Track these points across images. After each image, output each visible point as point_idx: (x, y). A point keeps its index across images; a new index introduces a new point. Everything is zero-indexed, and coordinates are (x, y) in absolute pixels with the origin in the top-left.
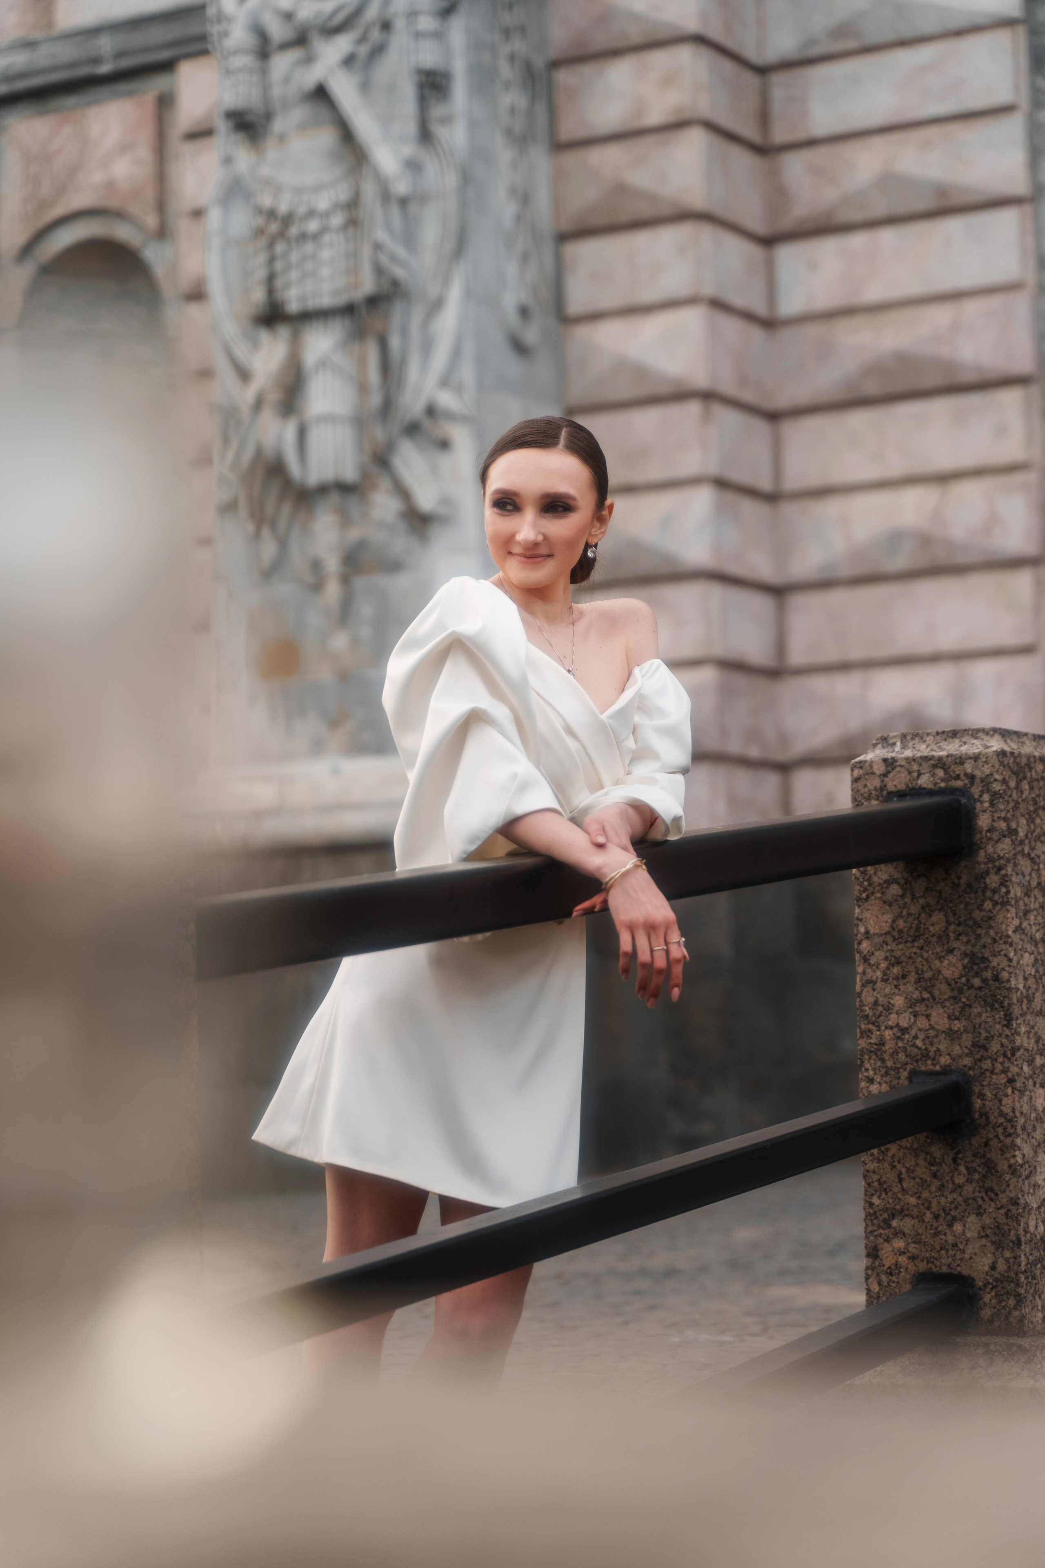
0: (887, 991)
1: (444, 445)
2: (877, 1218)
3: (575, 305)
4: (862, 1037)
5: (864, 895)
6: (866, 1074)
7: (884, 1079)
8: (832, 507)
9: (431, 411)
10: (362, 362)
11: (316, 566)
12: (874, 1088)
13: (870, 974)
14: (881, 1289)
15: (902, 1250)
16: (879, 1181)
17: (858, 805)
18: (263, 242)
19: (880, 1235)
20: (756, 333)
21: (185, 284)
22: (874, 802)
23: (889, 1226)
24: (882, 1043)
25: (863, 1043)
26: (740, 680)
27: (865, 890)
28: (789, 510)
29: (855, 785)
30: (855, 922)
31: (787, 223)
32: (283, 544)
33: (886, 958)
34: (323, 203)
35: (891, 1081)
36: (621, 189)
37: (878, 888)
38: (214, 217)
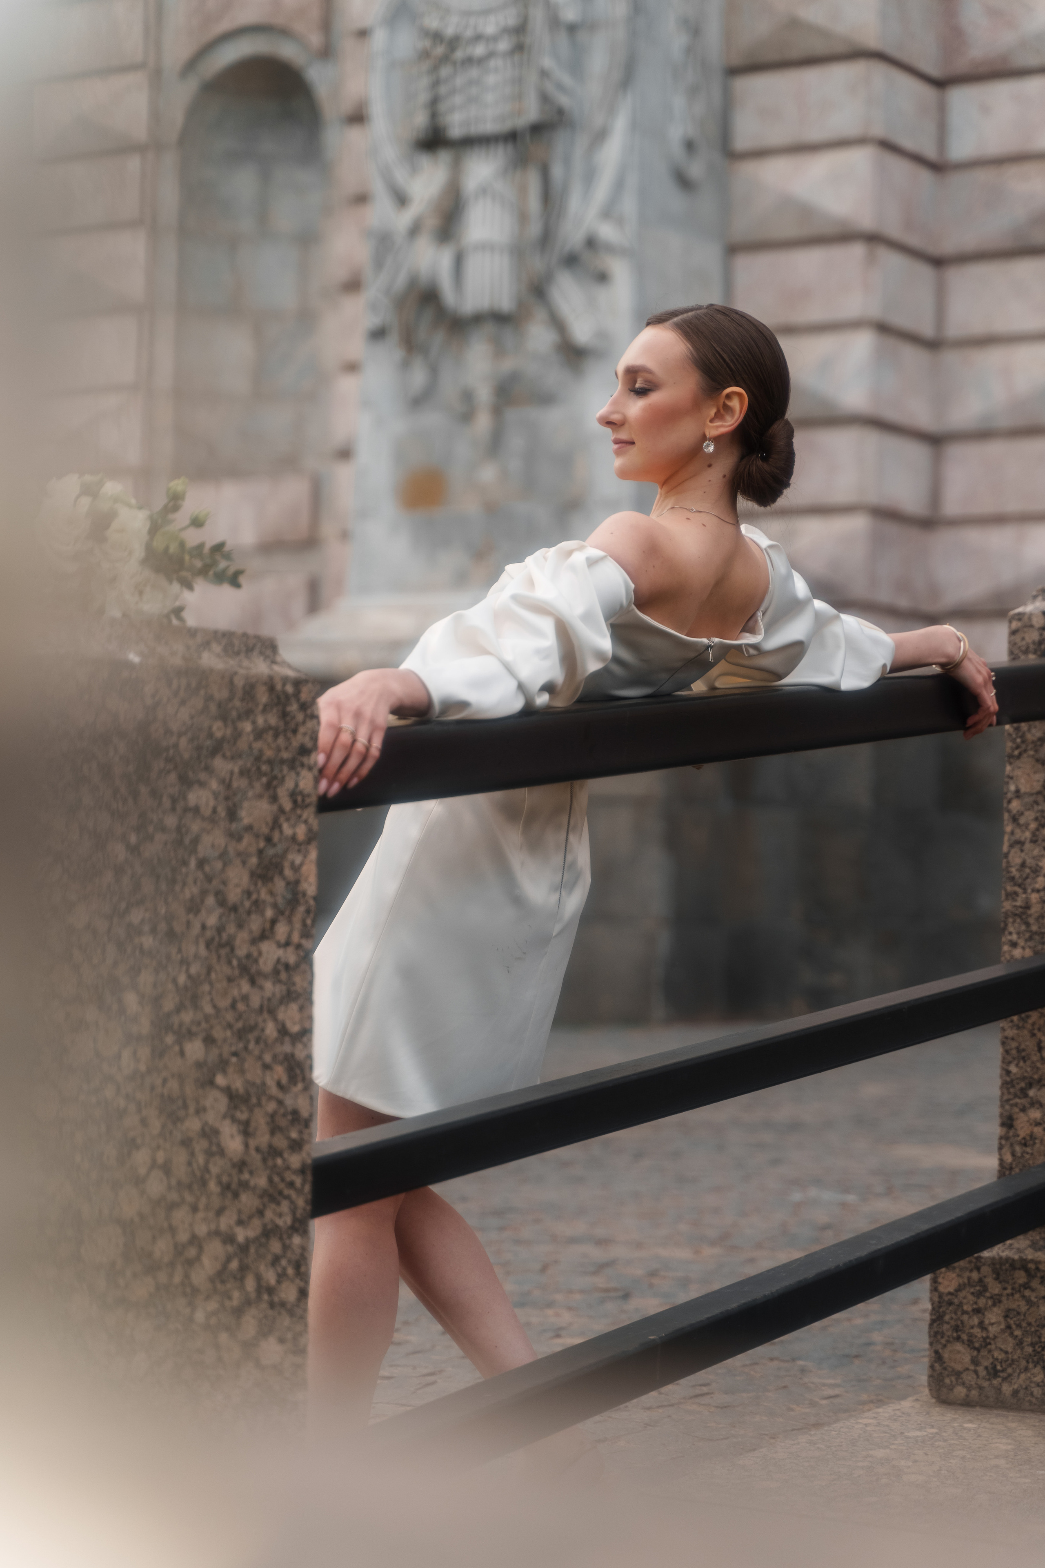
0: (1036, 852)
1: (602, 277)
2: (1013, 1086)
3: (742, 140)
4: (1007, 899)
5: (1016, 753)
6: (1009, 938)
7: (1029, 944)
8: (994, 357)
9: (591, 243)
10: (523, 190)
11: (468, 396)
12: (1017, 953)
13: (1019, 835)
14: (1014, 1160)
15: (1038, 1120)
16: (1017, 1048)
17: (1014, 659)
18: (426, 65)
19: (1016, 1105)
20: (925, 176)
21: (347, 106)
22: (1032, 657)
23: (1026, 1096)
24: (1027, 907)
25: (1007, 905)
26: (892, 529)
27: (1018, 747)
28: (951, 357)
29: (1013, 637)
30: (1006, 780)
31: (961, 65)
32: (434, 371)
33: (1036, 819)
34: (490, 27)
35: (1035, 946)
36: (794, 24)
37: (1031, 746)
38: (379, 38)
